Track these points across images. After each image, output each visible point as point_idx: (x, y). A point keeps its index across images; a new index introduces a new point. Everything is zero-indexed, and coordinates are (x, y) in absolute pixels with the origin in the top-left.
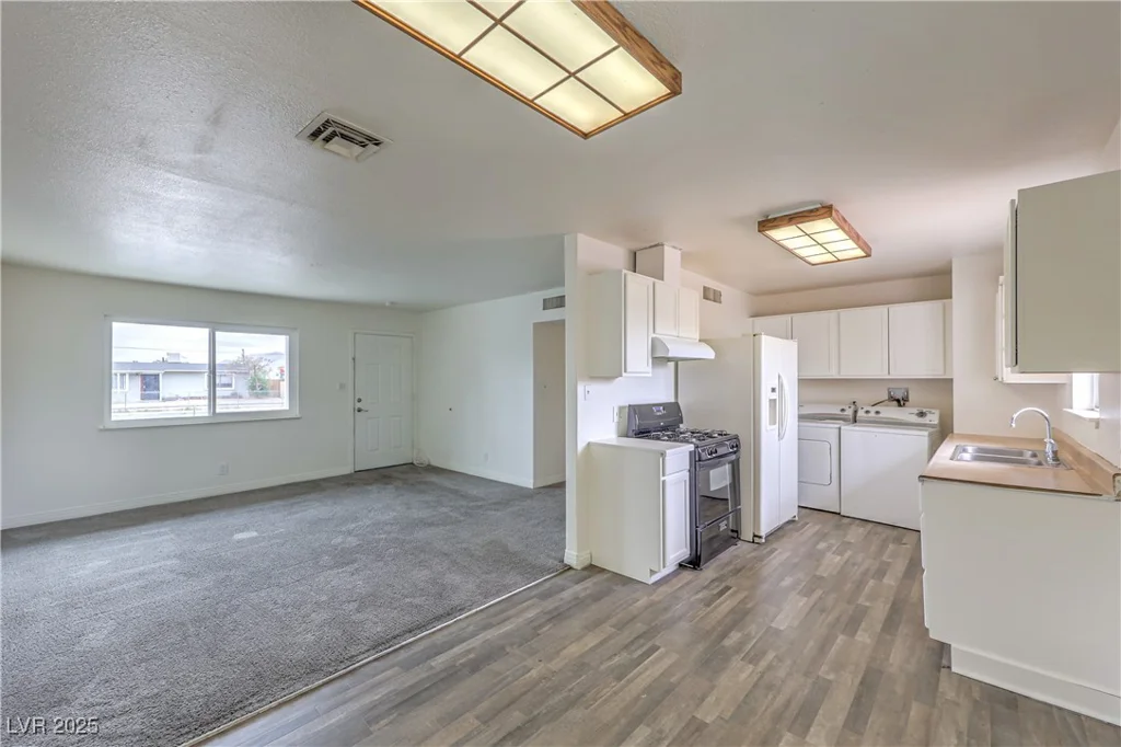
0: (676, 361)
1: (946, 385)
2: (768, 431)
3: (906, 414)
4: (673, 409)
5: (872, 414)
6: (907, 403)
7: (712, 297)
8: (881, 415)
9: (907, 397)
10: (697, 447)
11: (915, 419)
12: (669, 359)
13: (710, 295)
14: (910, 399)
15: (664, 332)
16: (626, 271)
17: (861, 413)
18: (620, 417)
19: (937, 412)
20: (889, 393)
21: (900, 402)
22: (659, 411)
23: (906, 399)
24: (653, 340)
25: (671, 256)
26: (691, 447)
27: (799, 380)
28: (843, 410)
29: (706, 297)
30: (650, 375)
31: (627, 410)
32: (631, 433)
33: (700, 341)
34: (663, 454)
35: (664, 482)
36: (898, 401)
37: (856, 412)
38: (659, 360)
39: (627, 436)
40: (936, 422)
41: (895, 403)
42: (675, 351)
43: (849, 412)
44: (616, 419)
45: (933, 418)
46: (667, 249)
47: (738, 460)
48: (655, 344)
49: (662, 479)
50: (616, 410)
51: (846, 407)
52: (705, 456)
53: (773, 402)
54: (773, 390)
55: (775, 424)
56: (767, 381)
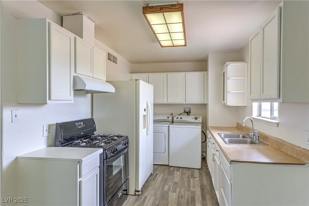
0: (92, 93)
1: (204, 106)
2: (142, 132)
3: (190, 119)
4: (90, 124)
5: (179, 119)
6: (190, 114)
7: (112, 59)
8: (182, 119)
9: (190, 111)
10: (104, 150)
11: (193, 120)
12: (88, 92)
13: (111, 58)
14: (191, 111)
15: (82, 72)
16: (50, 21)
17: (175, 119)
18: (49, 132)
19: (201, 117)
20: (184, 109)
21: (188, 113)
22: (81, 125)
23: (190, 112)
24: (74, 78)
25: (88, 25)
26: (101, 151)
27: (154, 104)
28: (168, 117)
29: (109, 59)
30: (72, 102)
31: (55, 127)
32: (58, 143)
33: (106, 81)
34: (80, 162)
35: (80, 182)
36: (187, 113)
37: (173, 118)
38: (79, 91)
39: (55, 146)
40: (201, 121)
41: (186, 114)
42: (90, 86)
43: (170, 119)
44: (46, 134)
45: (200, 120)
46: (85, 19)
47: (128, 151)
48: (75, 80)
49: (79, 180)
50: (46, 128)
51: (169, 116)
52: (110, 154)
53: (144, 116)
54: (145, 110)
55: (145, 128)
56: (142, 106)
